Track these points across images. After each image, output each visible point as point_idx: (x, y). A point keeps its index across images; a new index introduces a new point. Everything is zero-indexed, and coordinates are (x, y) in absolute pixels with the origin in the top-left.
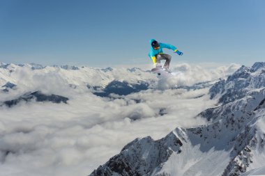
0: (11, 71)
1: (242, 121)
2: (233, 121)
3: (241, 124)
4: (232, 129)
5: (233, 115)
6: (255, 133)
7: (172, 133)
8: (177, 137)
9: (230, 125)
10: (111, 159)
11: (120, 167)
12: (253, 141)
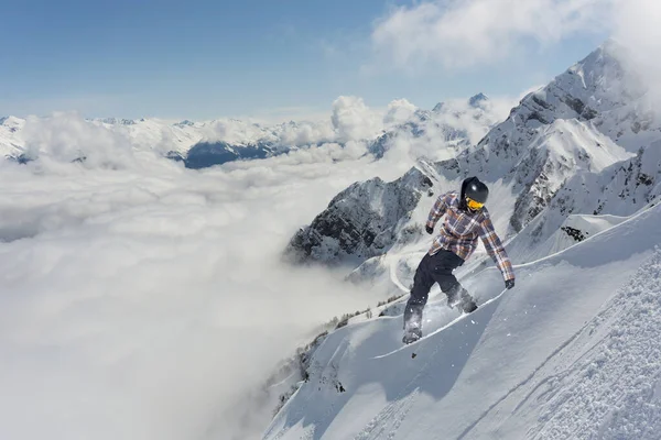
0: (13, 130)
1: (521, 144)
2: (507, 146)
3: (519, 148)
4: (507, 157)
5: (505, 136)
6: (547, 155)
7: (413, 169)
8: (424, 173)
9: (502, 151)
10: (318, 217)
11: (335, 228)
12: (549, 166)
